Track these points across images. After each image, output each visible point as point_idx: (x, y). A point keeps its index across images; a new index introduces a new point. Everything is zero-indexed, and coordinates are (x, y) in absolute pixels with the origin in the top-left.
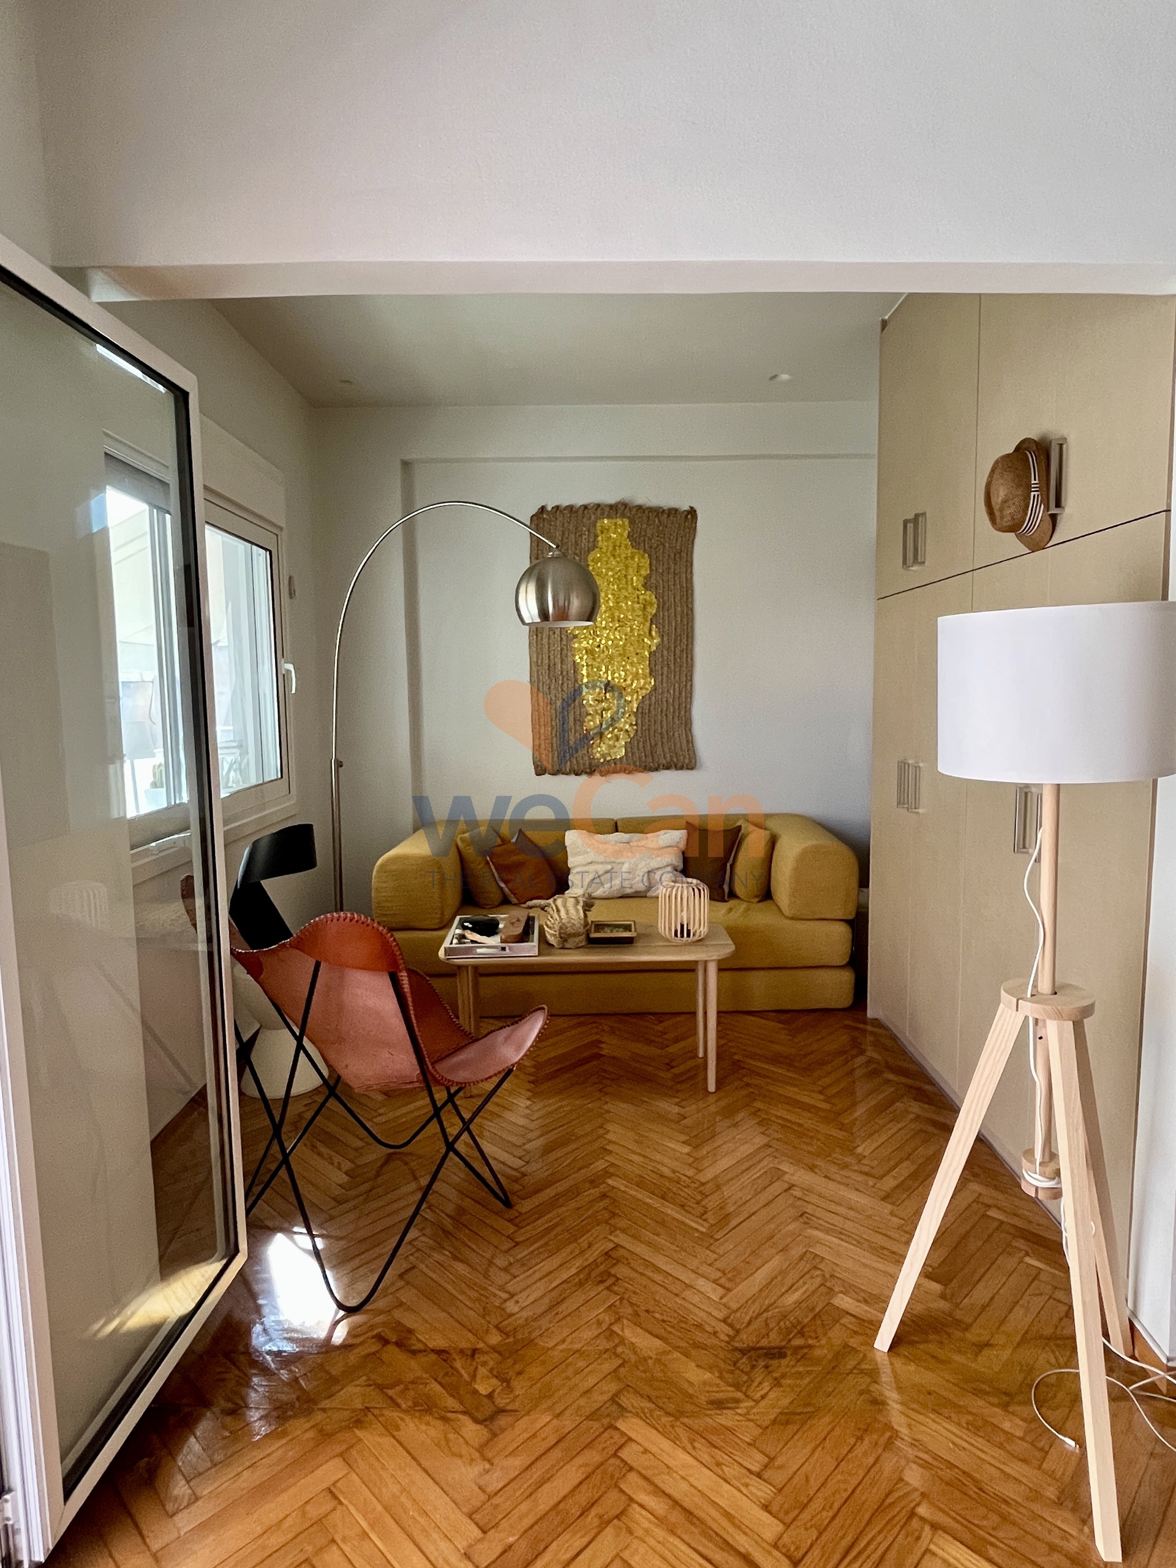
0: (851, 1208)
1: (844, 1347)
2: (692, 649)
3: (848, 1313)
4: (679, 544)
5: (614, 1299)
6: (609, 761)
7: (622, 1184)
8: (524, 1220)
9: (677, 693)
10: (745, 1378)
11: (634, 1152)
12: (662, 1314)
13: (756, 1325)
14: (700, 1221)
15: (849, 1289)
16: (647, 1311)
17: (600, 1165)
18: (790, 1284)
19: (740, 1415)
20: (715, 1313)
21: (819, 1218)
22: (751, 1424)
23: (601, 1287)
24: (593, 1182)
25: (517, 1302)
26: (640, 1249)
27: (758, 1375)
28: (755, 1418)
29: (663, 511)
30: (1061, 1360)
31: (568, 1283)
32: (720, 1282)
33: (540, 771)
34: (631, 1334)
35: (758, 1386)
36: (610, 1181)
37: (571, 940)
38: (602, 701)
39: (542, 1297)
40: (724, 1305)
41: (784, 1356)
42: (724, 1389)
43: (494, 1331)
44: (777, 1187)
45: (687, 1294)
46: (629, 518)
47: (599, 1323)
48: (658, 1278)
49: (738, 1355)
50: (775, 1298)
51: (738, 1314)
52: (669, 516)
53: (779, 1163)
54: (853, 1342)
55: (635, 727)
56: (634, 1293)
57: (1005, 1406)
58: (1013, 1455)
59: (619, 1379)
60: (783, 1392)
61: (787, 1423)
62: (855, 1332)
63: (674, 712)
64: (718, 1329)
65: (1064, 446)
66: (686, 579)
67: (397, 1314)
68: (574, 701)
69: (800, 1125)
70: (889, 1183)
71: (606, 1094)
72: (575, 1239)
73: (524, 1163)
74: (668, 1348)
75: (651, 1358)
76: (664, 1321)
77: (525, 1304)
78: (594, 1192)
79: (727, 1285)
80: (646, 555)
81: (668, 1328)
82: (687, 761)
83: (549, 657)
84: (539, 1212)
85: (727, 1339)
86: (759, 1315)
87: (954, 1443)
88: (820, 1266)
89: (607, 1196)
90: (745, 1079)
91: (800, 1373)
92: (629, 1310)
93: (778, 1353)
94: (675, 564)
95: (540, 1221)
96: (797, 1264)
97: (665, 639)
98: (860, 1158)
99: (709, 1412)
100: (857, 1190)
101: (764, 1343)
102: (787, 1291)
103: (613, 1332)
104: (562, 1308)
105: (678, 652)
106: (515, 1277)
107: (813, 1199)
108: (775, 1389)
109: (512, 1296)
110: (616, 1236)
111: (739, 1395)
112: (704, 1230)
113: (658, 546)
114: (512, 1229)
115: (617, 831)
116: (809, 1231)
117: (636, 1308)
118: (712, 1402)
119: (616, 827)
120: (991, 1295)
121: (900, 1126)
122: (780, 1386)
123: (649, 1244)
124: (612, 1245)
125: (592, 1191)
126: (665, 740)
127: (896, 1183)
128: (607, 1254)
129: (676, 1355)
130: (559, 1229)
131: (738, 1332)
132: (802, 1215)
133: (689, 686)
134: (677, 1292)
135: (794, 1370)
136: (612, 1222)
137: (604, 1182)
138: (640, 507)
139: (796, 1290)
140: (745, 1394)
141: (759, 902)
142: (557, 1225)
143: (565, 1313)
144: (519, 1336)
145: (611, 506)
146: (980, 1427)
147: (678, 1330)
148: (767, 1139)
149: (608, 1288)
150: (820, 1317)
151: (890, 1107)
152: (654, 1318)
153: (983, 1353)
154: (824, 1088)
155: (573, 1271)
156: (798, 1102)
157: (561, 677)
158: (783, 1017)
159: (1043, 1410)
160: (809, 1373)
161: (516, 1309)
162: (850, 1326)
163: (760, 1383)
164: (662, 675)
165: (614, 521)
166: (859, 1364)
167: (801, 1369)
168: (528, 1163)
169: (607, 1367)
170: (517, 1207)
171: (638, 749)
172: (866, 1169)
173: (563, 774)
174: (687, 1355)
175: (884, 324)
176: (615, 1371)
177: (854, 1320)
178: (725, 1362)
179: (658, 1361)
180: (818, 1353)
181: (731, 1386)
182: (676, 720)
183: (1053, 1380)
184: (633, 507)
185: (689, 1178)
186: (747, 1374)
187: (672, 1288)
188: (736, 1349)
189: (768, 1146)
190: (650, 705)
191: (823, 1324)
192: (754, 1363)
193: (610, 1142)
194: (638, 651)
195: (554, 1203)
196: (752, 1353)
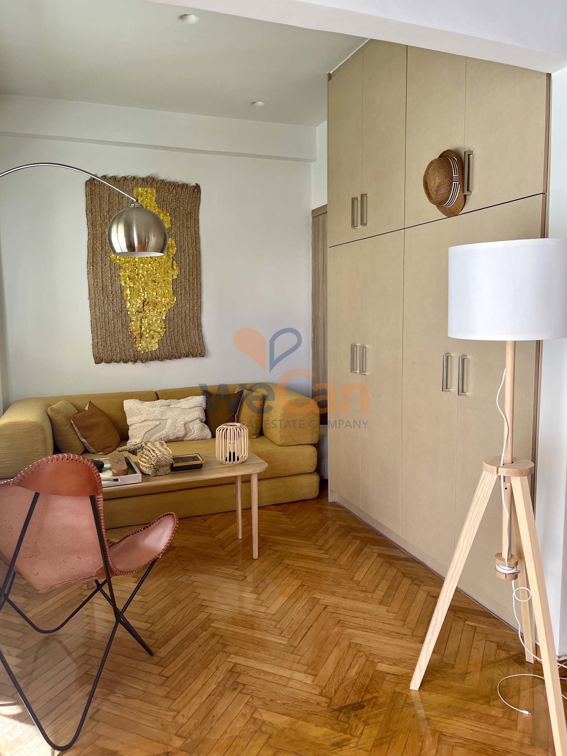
0: (364, 613)
1: (394, 693)
2: (200, 278)
3: (388, 673)
4: (189, 207)
5: (247, 698)
6: (147, 353)
7: (223, 625)
8: (166, 661)
9: (191, 307)
10: (347, 725)
11: (222, 604)
12: (281, 700)
13: (340, 692)
14: (281, 638)
15: (382, 659)
16: (271, 700)
17: (202, 616)
18: (349, 664)
19: (353, 747)
20: (313, 691)
21: (349, 622)
22: (361, 751)
23: (236, 693)
24: (203, 627)
25: (183, 716)
26: (252, 663)
27: (354, 722)
28: (363, 746)
29: (179, 185)
30: (505, 672)
31: (213, 695)
32: (307, 672)
33: (98, 360)
34: (266, 716)
35: (356, 728)
36: (213, 625)
37: (161, 469)
38: (141, 312)
39: (199, 708)
40: (316, 685)
41: (363, 707)
42: (337, 735)
43: (176, 738)
44: (318, 609)
45: (291, 683)
46: (156, 188)
47: (244, 715)
48: (270, 678)
49: (337, 713)
50: (343, 674)
51: (327, 689)
52: (182, 188)
53: (313, 594)
54: (397, 689)
55: (165, 330)
56: (259, 691)
57: (488, 703)
58: (502, 728)
59: (272, 746)
60: (371, 727)
61: (381, 745)
62: (397, 683)
63: (190, 319)
64: (318, 701)
65: (471, 156)
66: (195, 231)
67: (100, 743)
68: (122, 312)
69: (317, 570)
70: (379, 594)
71: (188, 571)
72: (206, 666)
73: (150, 625)
74: (295, 720)
75: (285, 728)
76: (284, 704)
77: (190, 715)
78: (205, 634)
79: (314, 672)
80: (168, 214)
81: (289, 707)
82: (199, 351)
83: (102, 281)
84: (174, 654)
85: (326, 705)
86: (339, 686)
87: (472, 730)
88: (361, 650)
89: (217, 635)
90: (273, 548)
91: (377, 714)
92: (260, 703)
93: (358, 706)
94: (187, 221)
95: (177, 660)
96: (348, 651)
97: (183, 270)
98: (358, 583)
99: (334, 751)
100: (363, 601)
101: (349, 702)
102: (349, 668)
103: (255, 719)
104: (214, 712)
105: (191, 279)
106: (175, 700)
107: (342, 612)
108: (366, 727)
109: (178, 712)
110: (232, 658)
111: (348, 736)
112: (285, 643)
113: (175, 208)
114: (161, 669)
115: (158, 399)
116: (347, 630)
117: (264, 701)
118: (334, 745)
119: (157, 396)
120: (458, 646)
121: (372, 560)
122: (368, 725)
123: (256, 659)
124: (232, 665)
125: (204, 633)
126: (184, 338)
127: (383, 594)
128: (231, 671)
129: (301, 722)
130: (192, 662)
131: (331, 699)
132: (339, 622)
133: (199, 302)
134: (285, 684)
135: (372, 713)
136: (226, 650)
137: (210, 627)
138: (163, 181)
139: (354, 667)
140: (350, 734)
141: (257, 438)
142: (189, 660)
143: (219, 715)
144: (194, 737)
145: (143, 179)
146: (481, 717)
147: (295, 708)
148: (301, 581)
149: (240, 692)
150: (374, 679)
151: (362, 551)
152: (277, 703)
153: (467, 678)
154: (321, 546)
155: (214, 686)
156: (310, 557)
157: (111, 296)
158: (280, 508)
159: (507, 700)
160: (381, 713)
161: (185, 720)
162: (392, 680)
163: (357, 726)
164: (181, 295)
165: (146, 189)
166: (406, 701)
167: (376, 712)
168: (152, 624)
169: (261, 740)
170: (157, 654)
171: (167, 344)
172: (364, 589)
173: (115, 362)
174: (305, 720)
175: (330, 77)
176: (267, 742)
177: (393, 676)
178: (331, 719)
179: (291, 729)
180: (381, 700)
181: (340, 732)
182: (191, 324)
183: (504, 683)
184: (158, 181)
185: (263, 613)
186: (347, 723)
187: (281, 682)
188: (334, 710)
189: (302, 585)
190: (174, 315)
191: (377, 683)
192: (348, 715)
193: (204, 600)
194: (165, 279)
195: (182, 646)
196: (344, 710)
